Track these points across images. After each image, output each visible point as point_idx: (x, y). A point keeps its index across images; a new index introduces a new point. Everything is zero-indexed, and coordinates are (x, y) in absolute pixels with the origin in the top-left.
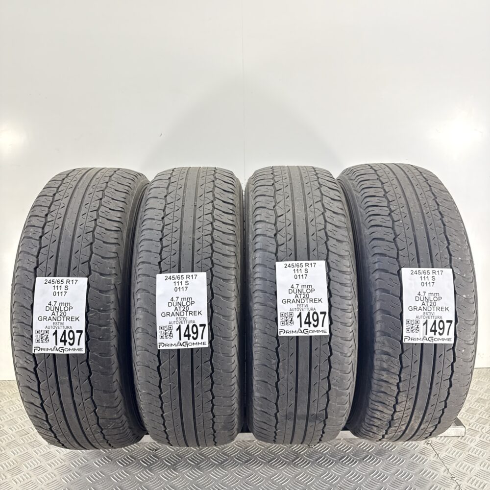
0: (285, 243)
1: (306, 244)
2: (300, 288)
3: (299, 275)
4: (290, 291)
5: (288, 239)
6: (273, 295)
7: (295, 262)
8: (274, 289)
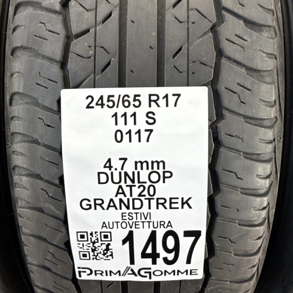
0: (92, 31)
1: (155, 34)
2: (129, 168)
3: (129, 132)
4: (103, 178)
5: (101, 16)
6: (55, 185)
7: (118, 92)
8: (56, 170)
